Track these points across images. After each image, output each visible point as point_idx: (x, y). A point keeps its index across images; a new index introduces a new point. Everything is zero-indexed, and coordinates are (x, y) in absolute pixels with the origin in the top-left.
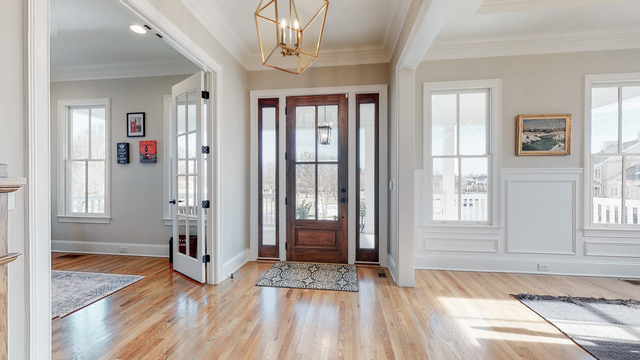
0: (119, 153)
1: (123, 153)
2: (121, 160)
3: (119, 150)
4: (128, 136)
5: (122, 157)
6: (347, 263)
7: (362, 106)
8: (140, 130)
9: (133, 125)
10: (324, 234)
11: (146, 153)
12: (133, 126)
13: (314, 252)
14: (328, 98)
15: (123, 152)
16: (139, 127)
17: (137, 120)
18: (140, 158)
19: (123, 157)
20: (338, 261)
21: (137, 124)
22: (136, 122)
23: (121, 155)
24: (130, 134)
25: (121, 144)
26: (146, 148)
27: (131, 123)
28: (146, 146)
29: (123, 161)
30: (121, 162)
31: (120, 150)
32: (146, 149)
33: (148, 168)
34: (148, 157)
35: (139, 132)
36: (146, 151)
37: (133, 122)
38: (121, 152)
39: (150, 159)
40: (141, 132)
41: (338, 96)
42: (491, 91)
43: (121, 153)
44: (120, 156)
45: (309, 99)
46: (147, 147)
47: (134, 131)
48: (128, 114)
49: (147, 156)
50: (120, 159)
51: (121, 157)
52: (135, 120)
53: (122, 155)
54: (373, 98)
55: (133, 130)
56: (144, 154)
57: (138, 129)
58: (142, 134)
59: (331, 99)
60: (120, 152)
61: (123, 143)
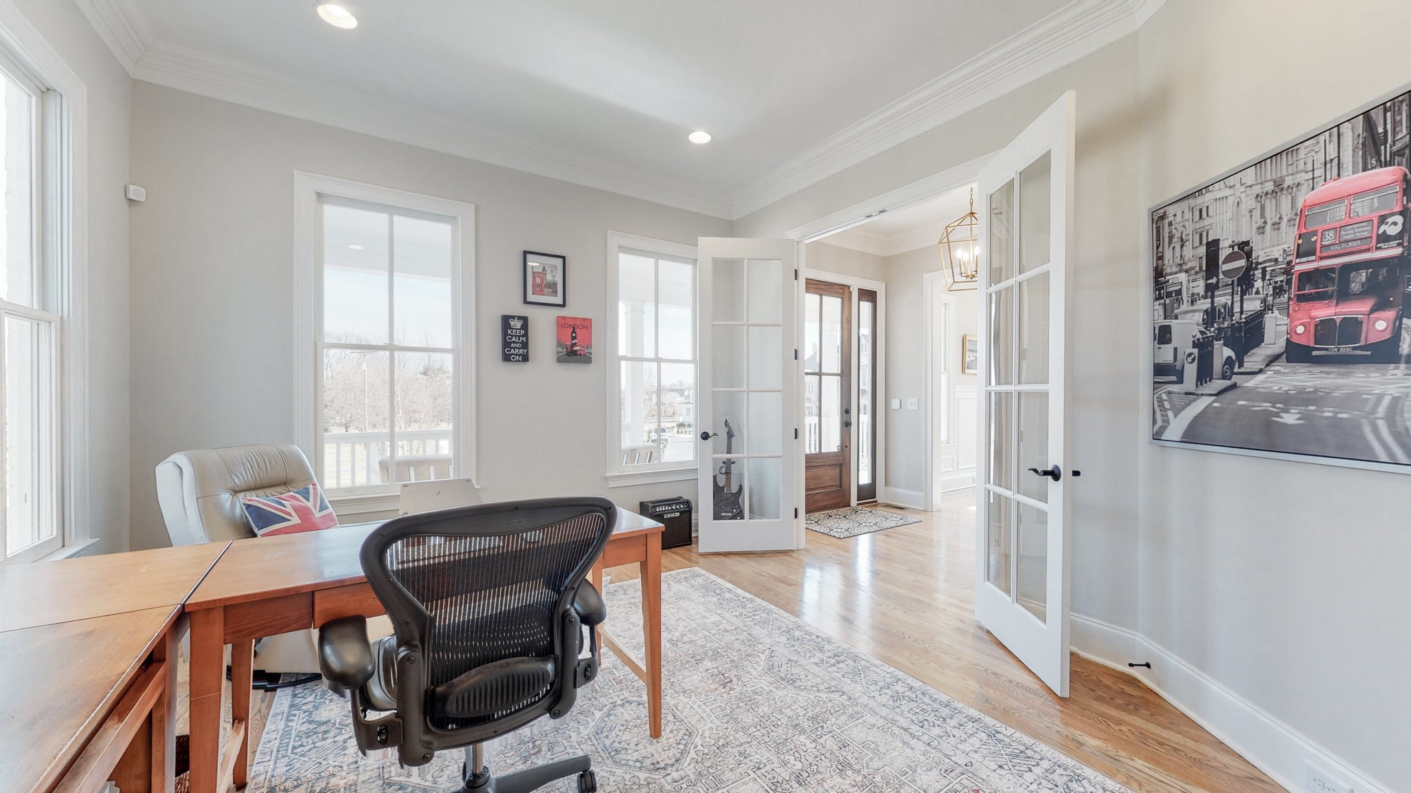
0: (509, 339)
1: (519, 340)
2: (513, 354)
3: (509, 331)
4: (526, 302)
5: (516, 348)
6: (850, 506)
7: (861, 302)
8: (555, 293)
9: (537, 278)
10: (829, 471)
11: (573, 342)
12: (538, 281)
13: (819, 497)
14: (834, 287)
15: (519, 336)
16: (552, 286)
17: (548, 270)
18: (558, 353)
19: (519, 348)
20: (841, 505)
21: (549, 277)
22: (546, 274)
23: (514, 342)
24: (531, 298)
25: (513, 317)
26: (574, 332)
27: (534, 273)
28: (574, 329)
29: (519, 356)
30: (514, 358)
31: (512, 332)
32: (574, 335)
33: (573, 372)
34: (576, 351)
35: (552, 296)
36: (574, 338)
37: (539, 273)
38: (516, 336)
39: (580, 355)
40: (557, 296)
41: (842, 287)
42: (947, 307)
43: (514, 339)
44: (512, 345)
45: (816, 285)
46: (576, 330)
47: (541, 293)
48: (526, 253)
49: (575, 348)
50: (512, 351)
51: (514, 348)
52: (544, 269)
53: (517, 343)
54: (869, 295)
55: (539, 289)
56: (569, 343)
57: (551, 290)
58: (559, 300)
59: (836, 290)
60: (510, 335)
61: (518, 317)
